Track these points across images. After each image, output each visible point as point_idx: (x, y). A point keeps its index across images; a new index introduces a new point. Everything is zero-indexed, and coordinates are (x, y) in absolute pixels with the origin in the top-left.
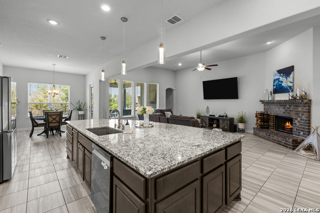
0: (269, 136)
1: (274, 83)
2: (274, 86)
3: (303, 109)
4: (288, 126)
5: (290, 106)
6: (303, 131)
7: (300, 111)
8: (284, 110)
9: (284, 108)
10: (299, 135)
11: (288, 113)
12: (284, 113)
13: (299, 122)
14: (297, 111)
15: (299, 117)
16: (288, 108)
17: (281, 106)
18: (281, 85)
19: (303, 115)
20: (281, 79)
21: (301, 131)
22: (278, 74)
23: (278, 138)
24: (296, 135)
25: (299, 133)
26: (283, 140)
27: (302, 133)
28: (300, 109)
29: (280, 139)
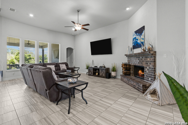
0: (129, 81)
1: (133, 41)
2: (133, 43)
3: (150, 59)
4: (140, 73)
5: (142, 57)
6: (151, 77)
7: (148, 61)
8: (139, 61)
9: (139, 59)
10: (148, 81)
11: (141, 63)
12: (139, 63)
13: (148, 70)
14: (147, 61)
15: (148, 66)
16: (141, 59)
17: (137, 58)
18: (137, 42)
19: (150, 64)
20: (137, 37)
21: (150, 77)
22: (136, 34)
23: (133, 84)
24: (146, 80)
25: (148, 79)
26: (137, 85)
27: (150, 79)
28: (148, 60)
29: (135, 84)
